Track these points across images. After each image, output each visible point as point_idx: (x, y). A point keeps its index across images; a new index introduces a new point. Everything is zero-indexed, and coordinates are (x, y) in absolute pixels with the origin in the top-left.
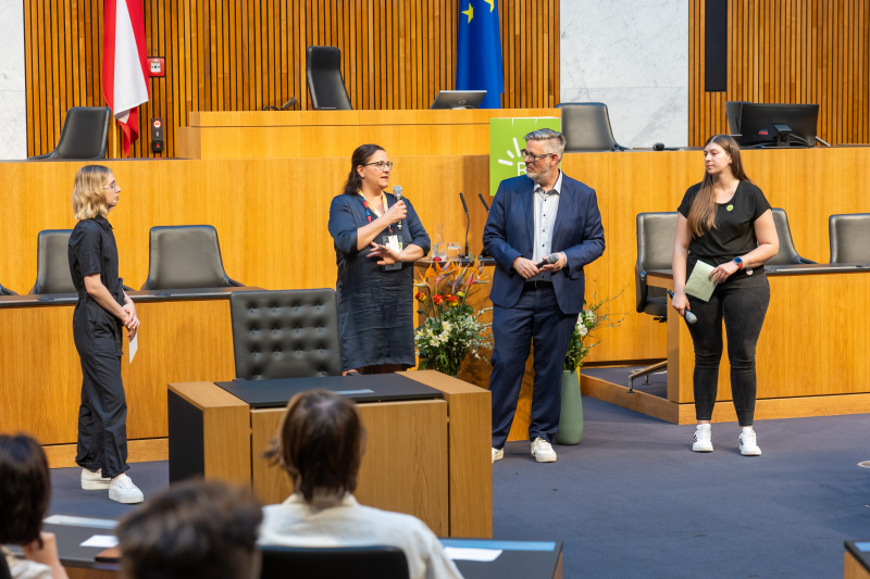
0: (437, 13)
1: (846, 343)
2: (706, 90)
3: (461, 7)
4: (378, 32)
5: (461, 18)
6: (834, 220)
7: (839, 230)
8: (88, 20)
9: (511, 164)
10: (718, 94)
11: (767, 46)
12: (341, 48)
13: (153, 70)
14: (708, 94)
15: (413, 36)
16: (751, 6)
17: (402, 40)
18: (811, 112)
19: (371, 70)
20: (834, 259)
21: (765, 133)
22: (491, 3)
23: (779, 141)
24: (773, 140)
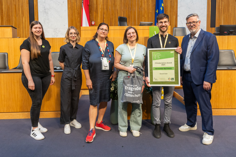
0: (151, 12)
2: (211, 27)
3: (156, 10)
4: (138, 16)
5: (156, 12)
8: (80, 14)
10: (213, 28)
11: (225, 18)
13: (93, 24)
14: (211, 28)
15: (146, 16)
16: (222, 9)
17: (143, 17)
19: (137, 23)
21: (226, 32)
22: (161, 8)
23: (230, 34)
24: (228, 34)
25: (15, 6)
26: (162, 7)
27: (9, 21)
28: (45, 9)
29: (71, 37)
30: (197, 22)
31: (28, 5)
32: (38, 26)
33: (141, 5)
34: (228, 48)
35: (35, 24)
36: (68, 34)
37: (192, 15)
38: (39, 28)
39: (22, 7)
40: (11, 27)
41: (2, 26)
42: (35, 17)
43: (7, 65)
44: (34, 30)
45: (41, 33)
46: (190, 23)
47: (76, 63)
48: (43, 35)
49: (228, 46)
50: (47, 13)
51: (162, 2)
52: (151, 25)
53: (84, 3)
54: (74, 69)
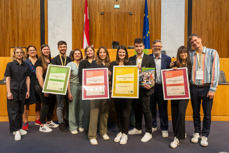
3: (143, 36)
4: (129, 41)
8: (82, 39)
26: (148, 34)
27: (24, 43)
28: (54, 34)
31: (40, 30)
32: (46, 48)
33: (131, 32)
35: (44, 46)
36: (15, 53)
38: (47, 49)
39: (35, 32)
40: (25, 48)
42: (45, 40)
44: (43, 51)
45: (49, 54)
47: (22, 77)
48: (50, 55)
50: (56, 37)
51: (148, 30)
53: (85, 29)
54: (20, 83)
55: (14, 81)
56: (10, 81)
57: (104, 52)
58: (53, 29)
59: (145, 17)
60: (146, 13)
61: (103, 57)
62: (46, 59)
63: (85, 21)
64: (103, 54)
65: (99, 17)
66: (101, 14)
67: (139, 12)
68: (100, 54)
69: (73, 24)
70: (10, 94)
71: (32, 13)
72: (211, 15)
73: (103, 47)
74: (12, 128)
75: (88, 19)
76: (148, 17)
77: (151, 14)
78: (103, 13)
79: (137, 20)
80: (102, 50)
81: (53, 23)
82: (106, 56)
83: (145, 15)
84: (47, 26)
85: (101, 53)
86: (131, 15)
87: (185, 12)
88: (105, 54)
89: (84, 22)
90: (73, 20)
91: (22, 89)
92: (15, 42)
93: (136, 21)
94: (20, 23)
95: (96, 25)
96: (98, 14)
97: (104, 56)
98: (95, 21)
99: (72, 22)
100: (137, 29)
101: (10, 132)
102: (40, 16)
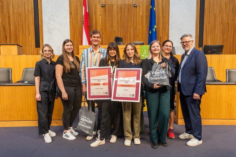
0: (145, 33)
1: (231, 105)
3: (149, 31)
5: (149, 33)
6: (227, 71)
7: (229, 73)
8: (81, 35)
9: (144, 56)
10: (201, 48)
12: (123, 38)
14: (199, 48)
15: (140, 37)
17: (138, 38)
18: (222, 47)
20: (227, 81)
21: (210, 52)
22: (154, 30)
23: (213, 53)
24: (212, 53)
25: (22, 26)
26: (155, 28)
27: (16, 39)
28: (49, 30)
29: (45, 54)
30: (189, 42)
31: (34, 25)
32: (69, 43)
33: (136, 27)
34: (210, 65)
35: (67, 42)
36: (43, 52)
37: (185, 36)
39: (28, 27)
40: (16, 45)
41: (10, 44)
42: (40, 37)
43: (11, 79)
44: (66, 47)
46: (184, 42)
47: (52, 77)
49: (211, 64)
50: (51, 33)
51: (155, 24)
52: (143, 44)
53: (84, 24)
54: (50, 83)
55: (44, 81)
56: (39, 81)
57: (131, 50)
58: (48, 23)
59: (152, 10)
60: (153, 5)
61: (130, 55)
62: (69, 57)
63: (83, 14)
64: (130, 51)
65: (99, 10)
66: (102, 7)
67: (145, 4)
68: (128, 52)
69: (70, 18)
70: (38, 96)
71: (25, 6)
72: (226, 6)
73: (130, 44)
74: (41, 130)
75: (87, 12)
76: (154, 10)
77: (158, 6)
78: (104, 5)
79: (143, 13)
80: (130, 47)
81: (48, 17)
82: (134, 54)
83: (152, 7)
84: (42, 21)
85: (128, 50)
86: (135, 7)
87: (197, 3)
88: (133, 51)
89: (83, 16)
90: (71, 14)
91: (53, 89)
92: (6, 39)
93: (141, 14)
94: (11, 18)
95: (96, 19)
96: (99, 6)
97: (131, 53)
98: (95, 14)
99: (70, 16)
100: (142, 23)
101: (39, 135)
102: (33, 9)
